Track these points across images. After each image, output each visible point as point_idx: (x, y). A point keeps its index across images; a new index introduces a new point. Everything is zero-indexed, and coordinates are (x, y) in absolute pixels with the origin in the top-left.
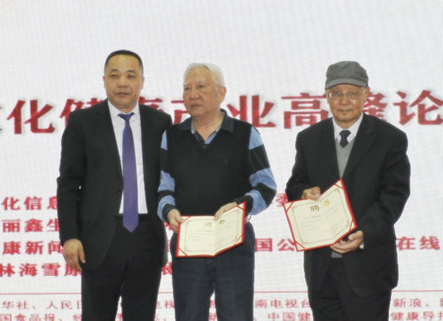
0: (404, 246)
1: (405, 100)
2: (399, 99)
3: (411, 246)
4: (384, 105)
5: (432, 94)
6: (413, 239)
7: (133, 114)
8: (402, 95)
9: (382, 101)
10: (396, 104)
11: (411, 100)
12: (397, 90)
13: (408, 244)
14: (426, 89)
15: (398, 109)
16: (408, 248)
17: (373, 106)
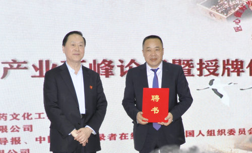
0: (123, 138)
1: (123, 64)
2: (120, 64)
3: (127, 138)
4: (113, 67)
5: (135, 61)
6: (127, 134)
7: (158, 69)
8: (121, 61)
9: (112, 64)
10: (118, 66)
11: (126, 64)
12: (119, 59)
13: (125, 137)
14: (133, 59)
15: (119, 68)
16: (125, 138)
17: (107, 67)
